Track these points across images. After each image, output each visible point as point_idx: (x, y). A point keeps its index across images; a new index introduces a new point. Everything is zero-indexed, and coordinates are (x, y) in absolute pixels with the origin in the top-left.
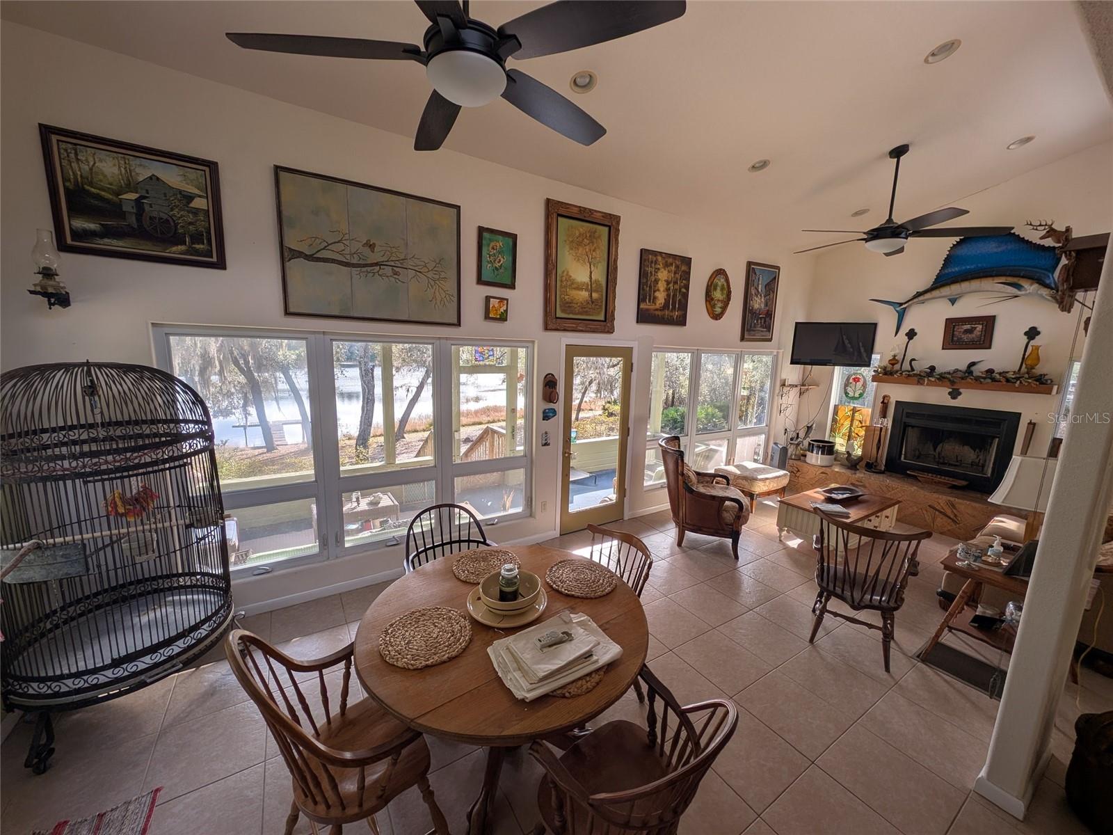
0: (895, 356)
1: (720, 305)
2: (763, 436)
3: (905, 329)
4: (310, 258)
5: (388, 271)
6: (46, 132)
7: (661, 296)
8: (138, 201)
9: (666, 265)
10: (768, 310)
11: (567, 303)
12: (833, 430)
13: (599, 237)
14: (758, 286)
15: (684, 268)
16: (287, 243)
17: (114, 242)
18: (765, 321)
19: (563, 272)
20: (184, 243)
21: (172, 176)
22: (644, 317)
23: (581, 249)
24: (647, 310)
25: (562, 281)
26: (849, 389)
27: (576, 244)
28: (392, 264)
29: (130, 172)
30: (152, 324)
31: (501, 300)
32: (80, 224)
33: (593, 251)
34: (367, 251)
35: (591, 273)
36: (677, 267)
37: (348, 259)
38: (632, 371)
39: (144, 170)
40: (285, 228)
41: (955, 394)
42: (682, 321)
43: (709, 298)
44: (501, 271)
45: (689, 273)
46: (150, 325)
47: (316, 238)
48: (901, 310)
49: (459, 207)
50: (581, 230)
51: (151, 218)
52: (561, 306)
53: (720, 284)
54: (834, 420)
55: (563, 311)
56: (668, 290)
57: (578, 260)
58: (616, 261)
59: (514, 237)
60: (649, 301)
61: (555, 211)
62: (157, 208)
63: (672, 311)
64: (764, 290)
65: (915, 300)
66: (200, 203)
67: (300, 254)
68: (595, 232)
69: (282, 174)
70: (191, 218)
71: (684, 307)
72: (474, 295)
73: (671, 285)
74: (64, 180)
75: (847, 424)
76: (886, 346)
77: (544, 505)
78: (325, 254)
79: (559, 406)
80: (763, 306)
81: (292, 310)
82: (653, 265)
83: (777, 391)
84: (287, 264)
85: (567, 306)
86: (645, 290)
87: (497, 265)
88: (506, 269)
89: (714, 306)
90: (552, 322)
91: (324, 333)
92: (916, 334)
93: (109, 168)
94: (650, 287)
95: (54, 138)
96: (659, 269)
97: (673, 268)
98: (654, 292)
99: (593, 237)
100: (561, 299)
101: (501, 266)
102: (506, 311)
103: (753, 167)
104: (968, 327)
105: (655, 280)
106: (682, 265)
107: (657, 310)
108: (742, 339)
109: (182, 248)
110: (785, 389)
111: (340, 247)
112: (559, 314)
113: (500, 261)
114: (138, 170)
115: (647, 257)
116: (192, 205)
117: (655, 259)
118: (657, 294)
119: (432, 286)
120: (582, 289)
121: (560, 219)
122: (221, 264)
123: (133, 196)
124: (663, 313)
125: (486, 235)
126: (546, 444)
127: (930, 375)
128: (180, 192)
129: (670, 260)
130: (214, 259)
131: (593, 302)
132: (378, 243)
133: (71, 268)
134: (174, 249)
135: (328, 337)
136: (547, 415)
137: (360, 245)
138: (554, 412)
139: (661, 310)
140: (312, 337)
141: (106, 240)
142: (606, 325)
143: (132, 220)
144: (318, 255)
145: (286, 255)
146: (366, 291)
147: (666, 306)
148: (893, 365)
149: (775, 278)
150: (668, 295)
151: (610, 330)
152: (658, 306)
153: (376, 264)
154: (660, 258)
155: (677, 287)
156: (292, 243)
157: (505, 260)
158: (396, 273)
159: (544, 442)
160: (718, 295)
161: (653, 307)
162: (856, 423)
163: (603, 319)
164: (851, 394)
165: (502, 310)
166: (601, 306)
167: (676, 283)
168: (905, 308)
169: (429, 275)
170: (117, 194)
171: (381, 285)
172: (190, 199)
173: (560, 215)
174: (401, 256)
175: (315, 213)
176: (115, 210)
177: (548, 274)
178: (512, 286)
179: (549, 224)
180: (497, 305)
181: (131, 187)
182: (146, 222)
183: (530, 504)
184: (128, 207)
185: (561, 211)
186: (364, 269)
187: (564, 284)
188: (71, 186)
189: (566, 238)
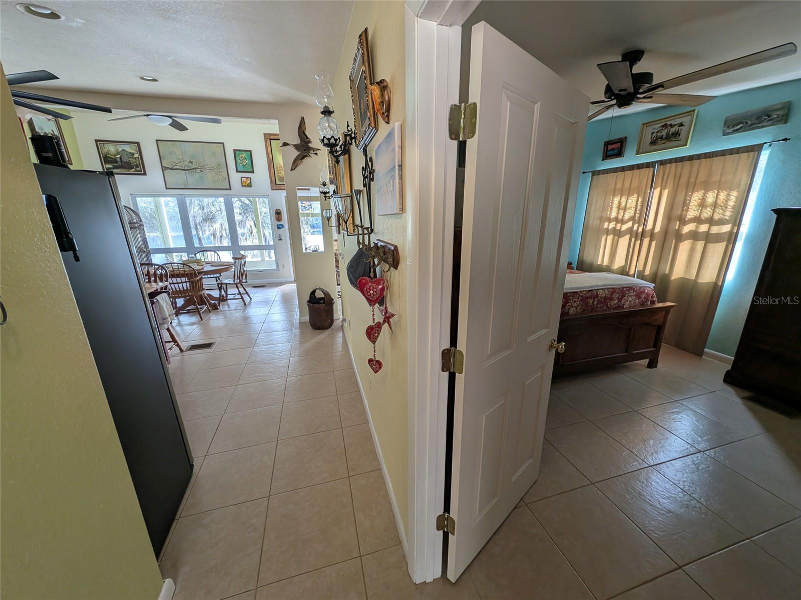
4: (171, 169)
5: (199, 171)
6: (96, 141)
8: (120, 157)
16: (164, 165)
17: (117, 170)
19: (276, 164)
20: (133, 168)
21: (128, 148)
25: (277, 168)
28: (200, 168)
29: (117, 149)
30: (130, 194)
31: (247, 178)
32: (107, 166)
34: (190, 164)
37: (184, 168)
39: (121, 148)
40: (162, 160)
44: (246, 166)
47: (172, 162)
49: (223, 143)
51: (124, 162)
52: (279, 179)
59: (250, 152)
61: (268, 138)
62: (125, 159)
67: (168, 168)
69: (158, 142)
70: (134, 160)
72: (235, 177)
74: (102, 154)
77: (283, 267)
78: (175, 167)
79: (285, 223)
81: (168, 187)
84: (165, 172)
85: (282, 178)
87: (245, 164)
88: (248, 165)
90: (275, 186)
91: (181, 195)
93: (111, 149)
95: (98, 143)
100: (278, 176)
102: (251, 182)
109: (133, 170)
111: (180, 164)
112: (278, 183)
113: (245, 162)
114: (119, 148)
116: (134, 156)
119: (217, 175)
121: (271, 141)
122: (145, 174)
123: (119, 156)
125: (237, 152)
126: (280, 240)
128: (130, 153)
130: (143, 172)
132: (193, 161)
134: (132, 170)
135: (183, 196)
136: (279, 227)
137: (187, 163)
138: (282, 225)
140: (178, 196)
143: (120, 163)
144: (174, 168)
145: (164, 169)
146: (192, 179)
153: (194, 169)
156: (165, 165)
157: (247, 161)
158: (202, 171)
165: (248, 182)
169: (215, 171)
170: (115, 156)
171: (197, 176)
172: (133, 154)
173: (270, 139)
174: (203, 165)
175: (171, 154)
176: (115, 161)
177: (269, 165)
178: (253, 172)
179: (266, 144)
180: (245, 181)
181: (118, 153)
182: (123, 163)
183: (277, 265)
184: (118, 160)
185: (272, 137)
186: (190, 171)
187: (279, 169)
188: (104, 155)
189: (276, 149)
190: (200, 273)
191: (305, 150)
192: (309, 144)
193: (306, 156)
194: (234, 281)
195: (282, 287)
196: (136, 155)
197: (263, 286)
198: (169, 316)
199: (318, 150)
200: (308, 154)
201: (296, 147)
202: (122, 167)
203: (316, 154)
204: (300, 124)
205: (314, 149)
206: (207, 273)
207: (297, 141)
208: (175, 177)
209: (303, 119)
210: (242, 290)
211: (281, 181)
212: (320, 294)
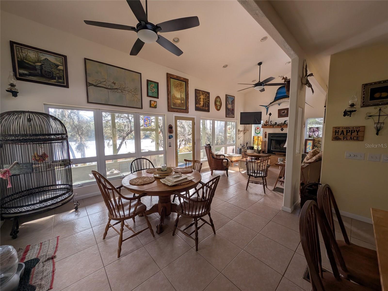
0: (267, 121)
1: (219, 106)
2: (235, 146)
3: (268, 113)
4: (95, 86)
5: (120, 91)
6: (12, 43)
7: (202, 103)
8: (41, 66)
9: (203, 94)
10: (233, 109)
11: (174, 104)
12: (253, 143)
13: (183, 85)
14: (229, 101)
15: (208, 95)
16: (88, 81)
17: (33, 78)
18: (232, 112)
19: (173, 94)
20: (56, 79)
21: (52, 59)
22: (197, 109)
23: (178, 88)
24: (198, 107)
25: (172, 97)
26: (256, 131)
27: (176, 86)
28: (121, 89)
29: (39, 57)
30: (44, 104)
31: (155, 101)
32: (22, 71)
33: (181, 89)
34: (113, 85)
35: (181, 95)
36: (206, 95)
37: (107, 87)
38: (195, 125)
39: (43, 57)
40: (88, 76)
41: (282, 130)
42: (208, 111)
43: (216, 104)
44: (154, 93)
45: (209, 97)
46: (43, 104)
47: (97, 80)
48: (267, 108)
49: (141, 73)
50: (177, 82)
51: (45, 71)
52: (172, 104)
53: (218, 100)
54: (253, 141)
55: (173, 106)
56: (204, 101)
57: (177, 91)
58: (188, 92)
59: (158, 83)
60: (199, 104)
61: (169, 77)
62: (47, 68)
63: (205, 107)
64: (231, 103)
65: (270, 105)
66: (61, 67)
67: (92, 85)
68: (181, 83)
69: (87, 61)
70: (58, 72)
71: (209, 106)
72: (146, 100)
73: (204, 100)
74: (17, 58)
75: (257, 141)
76: (265, 118)
78: (100, 85)
79: (174, 134)
80: (231, 107)
81: (90, 101)
82: (199, 94)
83: (237, 133)
84: (88, 88)
85: (175, 104)
86: (197, 101)
87: (153, 91)
88: (156, 92)
89: (217, 107)
90: (170, 109)
91: (99, 109)
92: (271, 114)
93: (32, 55)
94: (198, 100)
95: (15, 45)
96: (201, 95)
97: (205, 95)
98: (200, 101)
99: (181, 85)
100: (173, 102)
101: (154, 92)
102: (156, 105)
103: (224, 67)
104: (283, 111)
105: (200, 98)
106: (207, 94)
107: (201, 107)
108: (226, 117)
109: (55, 81)
110: (240, 132)
111: (105, 83)
112: (172, 107)
113: (154, 90)
114: (41, 57)
115: (197, 92)
116: (58, 68)
117: (199, 92)
118: (200, 102)
119: (133, 97)
120: (179, 100)
121: (171, 79)
122: (67, 86)
123: (40, 64)
124: (203, 108)
125: (149, 82)
127: (275, 125)
128: (55, 64)
129: (204, 93)
130: (65, 85)
131: (182, 104)
132: (116, 83)
134: (52, 81)
135: (101, 111)
136: (170, 137)
137: (111, 83)
138: (172, 136)
139: (202, 107)
140: (95, 110)
141: (30, 77)
142: (186, 111)
143: (39, 71)
144: (97, 85)
145: (88, 84)
146: (113, 97)
147: (203, 106)
148: (266, 123)
149: (234, 100)
150: (204, 103)
151: (188, 112)
152: (201, 106)
153: (116, 89)
154: (201, 92)
155: (206, 100)
156: (89, 81)
157: (155, 90)
158: (122, 92)
159: (169, 146)
160: (218, 103)
161: (200, 106)
162: (259, 141)
163: (185, 109)
164: (257, 133)
165: (155, 105)
166: (184, 105)
167: (206, 99)
168: (268, 107)
169: (133, 93)
170: (34, 63)
171: (117, 95)
172: (58, 66)
173: (171, 78)
174: (124, 87)
175: (97, 73)
176: (34, 68)
178: (158, 98)
179: (167, 80)
180: (153, 103)
181: (39, 61)
182: (43, 72)
186: (112, 90)
187: (173, 98)
188: (19, 60)
189: (173, 84)
202: (40, 75)
208: (98, 94)
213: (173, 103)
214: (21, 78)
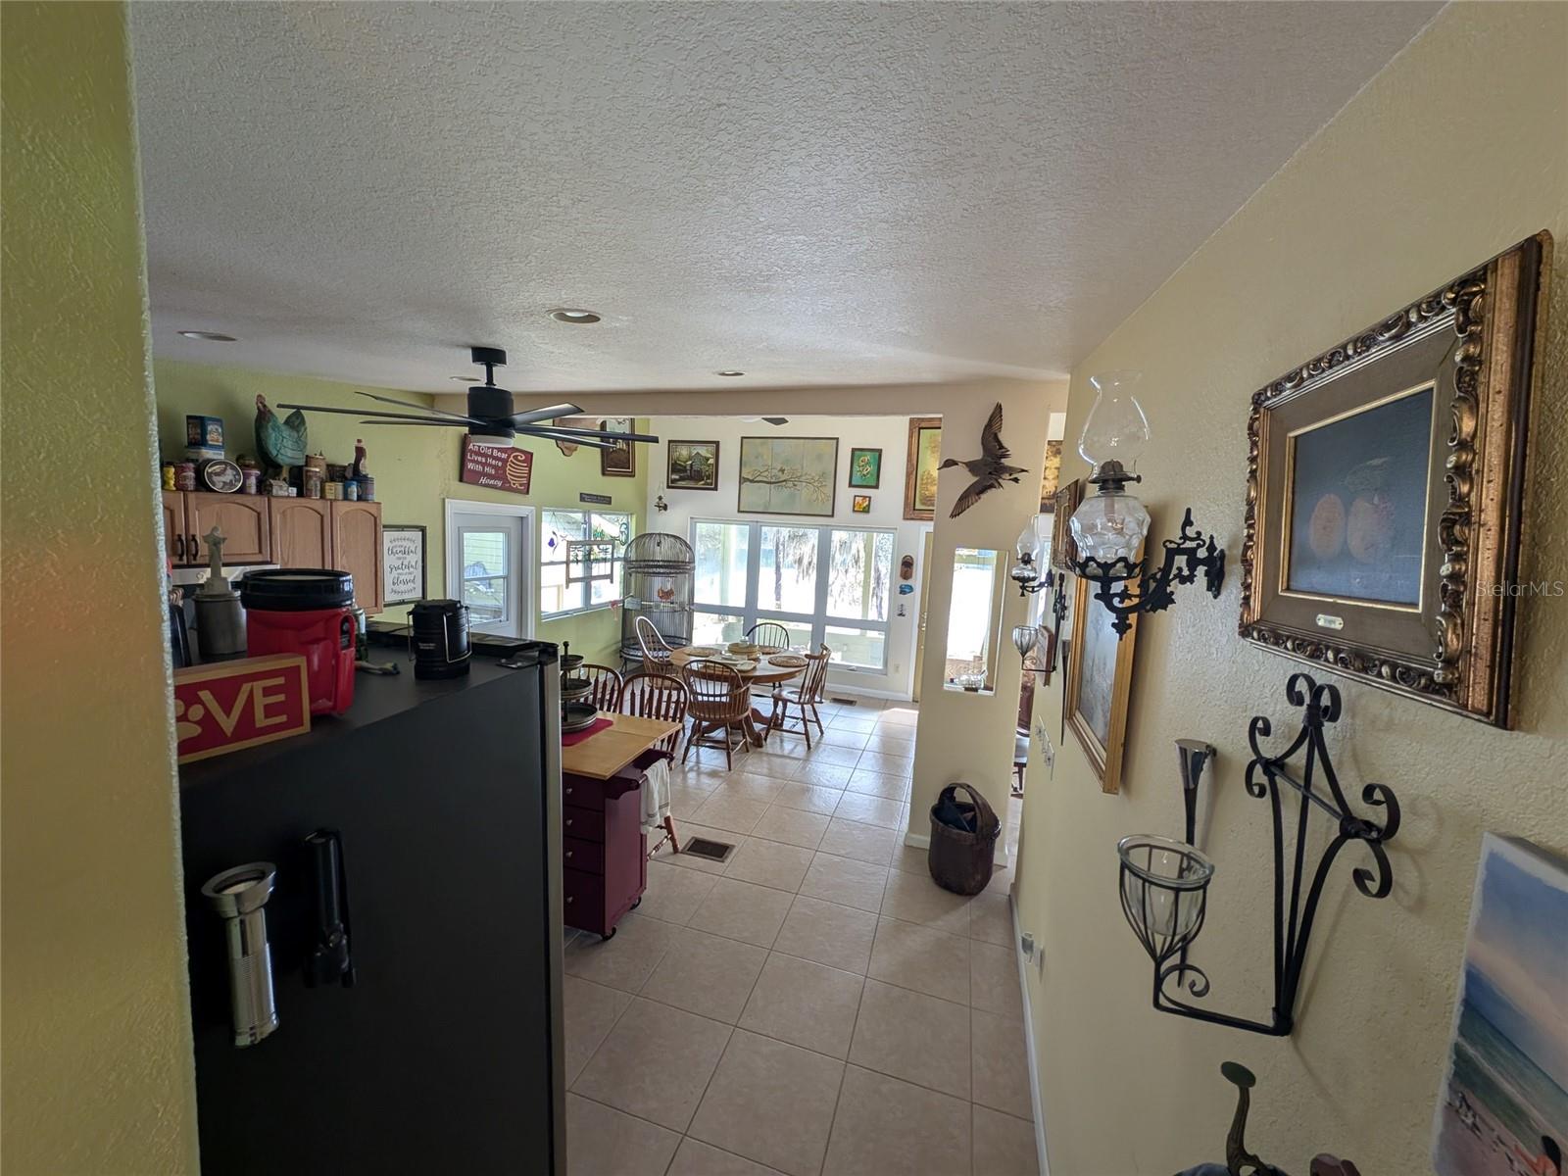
4: (752, 481)
5: (790, 484)
6: (669, 443)
7: (1047, 485)
8: (691, 465)
9: (1056, 453)
16: (743, 475)
17: (683, 483)
19: (924, 472)
20: (704, 480)
21: (703, 451)
25: (922, 480)
27: (937, 448)
28: (793, 480)
29: (690, 452)
30: (691, 518)
31: (865, 497)
32: (674, 477)
34: (780, 474)
37: (769, 480)
39: (696, 450)
40: (743, 467)
44: (867, 476)
47: (756, 471)
49: (838, 438)
51: (695, 471)
52: (921, 500)
55: (921, 504)
56: (1059, 477)
59: (879, 451)
61: (919, 425)
62: (697, 466)
67: (748, 480)
69: (744, 440)
70: (708, 468)
72: (846, 495)
74: (672, 460)
77: (897, 668)
78: (758, 479)
79: (917, 582)
81: (742, 509)
84: (742, 486)
85: (928, 499)
87: (866, 473)
88: (872, 475)
90: (912, 513)
91: (757, 522)
93: (684, 452)
95: (672, 444)
102: (869, 505)
109: (703, 482)
111: (766, 474)
112: (919, 507)
113: (868, 469)
114: (693, 451)
116: (709, 462)
119: (816, 492)
121: (923, 431)
123: (690, 462)
125: (858, 453)
126: (900, 615)
128: (706, 457)
130: (714, 486)
132: (786, 469)
133: (670, 495)
134: (701, 483)
135: (759, 524)
136: (904, 590)
137: (776, 471)
138: (911, 588)
140: (751, 524)
141: (681, 482)
143: (689, 472)
144: (755, 479)
145: (742, 480)
146: (777, 497)
153: (785, 481)
156: (744, 475)
157: (871, 468)
158: (795, 485)
159: (900, 612)
165: (865, 505)
169: (815, 484)
170: (685, 462)
171: (786, 492)
172: (708, 459)
173: (920, 428)
174: (799, 475)
175: (757, 457)
176: (684, 470)
177: (908, 475)
178: (876, 487)
179: (911, 437)
180: (861, 502)
181: (690, 459)
182: (693, 472)
183: (886, 663)
184: (688, 468)
185: (923, 425)
186: (778, 485)
187: (925, 482)
188: (674, 462)
189: (927, 445)
190: (746, 679)
191: (990, 473)
192: (1003, 460)
193: (991, 486)
194: (800, 698)
195: (886, 712)
196: (711, 461)
197: (850, 703)
198: (660, 808)
199: (1023, 471)
200: (997, 480)
201: (972, 466)
202: (690, 478)
203: (1016, 480)
204: (990, 420)
205: (1011, 470)
206: (758, 680)
207: (976, 453)
208: (756, 495)
209: (999, 408)
210: (810, 715)
211: (923, 504)
212: (962, 796)
213: (921, 495)
214: (671, 485)
